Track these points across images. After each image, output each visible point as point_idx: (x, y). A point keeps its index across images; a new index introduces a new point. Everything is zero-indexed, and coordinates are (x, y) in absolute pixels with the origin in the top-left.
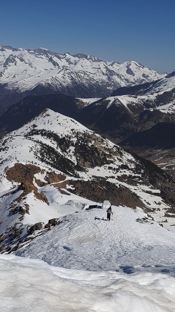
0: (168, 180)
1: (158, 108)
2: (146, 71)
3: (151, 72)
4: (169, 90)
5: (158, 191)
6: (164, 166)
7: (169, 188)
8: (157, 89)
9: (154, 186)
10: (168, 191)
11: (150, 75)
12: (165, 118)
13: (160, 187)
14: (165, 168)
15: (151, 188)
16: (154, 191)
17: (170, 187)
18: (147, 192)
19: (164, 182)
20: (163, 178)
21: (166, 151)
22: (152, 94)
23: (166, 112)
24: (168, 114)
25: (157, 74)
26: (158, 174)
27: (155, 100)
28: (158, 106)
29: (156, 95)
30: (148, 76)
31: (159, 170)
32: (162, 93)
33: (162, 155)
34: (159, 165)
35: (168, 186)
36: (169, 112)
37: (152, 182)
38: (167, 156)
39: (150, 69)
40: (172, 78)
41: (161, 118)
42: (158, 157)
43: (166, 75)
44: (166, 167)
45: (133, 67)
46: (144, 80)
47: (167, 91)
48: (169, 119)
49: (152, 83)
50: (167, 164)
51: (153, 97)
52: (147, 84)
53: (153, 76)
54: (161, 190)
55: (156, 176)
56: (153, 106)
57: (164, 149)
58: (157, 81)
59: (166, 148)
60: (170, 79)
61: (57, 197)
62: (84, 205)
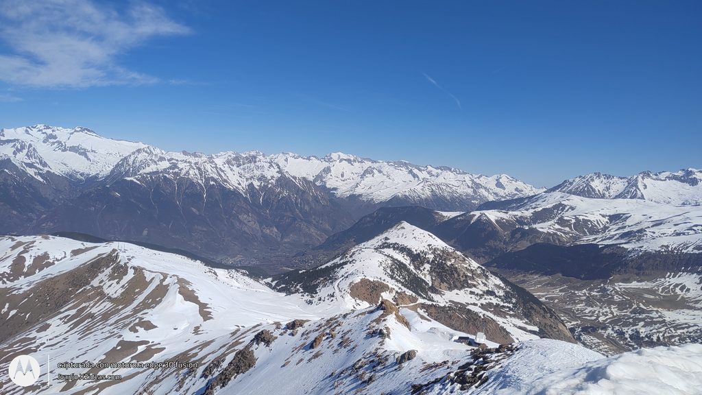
0: (549, 315)
1: (534, 226)
2: (520, 185)
3: (526, 187)
4: (550, 206)
5: (536, 329)
6: (543, 296)
7: (551, 326)
8: (534, 205)
9: (530, 321)
10: (550, 330)
11: (525, 190)
12: (544, 238)
13: (538, 324)
14: (544, 299)
15: (526, 323)
16: (530, 328)
17: (552, 324)
18: (520, 328)
19: (544, 317)
20: (542, 312)
21: (545, 278)
22: (527, 210)
23: (545, 231)
24: (548, 233)
25: (534, 189)
26: (535, 306)
27: (530, 217)
28: (535, 223)
29: (532, 211)
30: (522, 191)
31: (536, 301)
32: (540, 209)
33: (540, 283)
34: (536, 294)
35: (549, 323)
36: (550, 231)
37: (527, 315)
38: (547, 284)
39: (524, 183)
40: (552, 193)
41: (539, 238)
42: (535, 285)
43: (545, 190)
44: (546, 299)
45: (504, 180)
46: (517, 194)
47: (547, 207)
48: (549, 239)
49: (527, 198)
50: (547, 295)
51: (528, 213)
52: (521, 199)
53: (528, 191)
54: (539, 327)
55: (532, 308)
56: (528, 224)
57: (542, 275)
58: (533, 196)
59: (546, 274)
60: (550, 194)
61: (415, 322)
62: (452, 336)
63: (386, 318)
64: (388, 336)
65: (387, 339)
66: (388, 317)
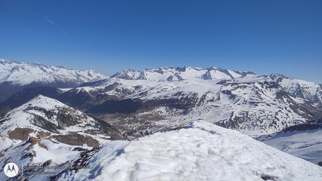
0: (114, 130)
1: (106, 93)
2: (99, 75)
5: (109, 137)
6: (111, 123)
7: (115, 135)
8: (105, 84)
9: (107, 134)
10: (115, 137)
11: (101, 77)
12: (111, 98)
13: (110, 135)
14: (112, 124)
15: (105, 136)
16: (107, 137)
18: (103, 138)
19: (112, 131)
20: (112, 129)
21: (112, 115)
22: (103, 86)
23: (111, 94)
24: (112, 95)
25: (105, 76)
26: (108, 128)
27: (104, 89)
28: (106, 91)
29: (105, 86)
30: (100, 77)
31: (109, 125)
32: (108, 85)
33: (110, 117)
34: (109, 122)
35: (114, 134)
36: (112, 94)
37: (106, 132)
38: (113, 118)
39: (101, 74)
40: (113, 78)
41: (108, 98)
42: (108, 118)
43: (109, 77)
44: (113, 124)
45: (91, 73)
46: (98, 79)
47: (111, 84)
49: (102, 80)
50: (113, 122)
52: (100, 81)
53: (103, 77)
54: (110, 136)
55: (107, 129)
56: (103, 92)
57: (111, 114)
58: (105, 80)
59: (112, 113)
61: (50, 146)
62: (70, 148)
63: (33, 146)
64: (35, 155)
65: (34, 157)
66: (34, 146)
